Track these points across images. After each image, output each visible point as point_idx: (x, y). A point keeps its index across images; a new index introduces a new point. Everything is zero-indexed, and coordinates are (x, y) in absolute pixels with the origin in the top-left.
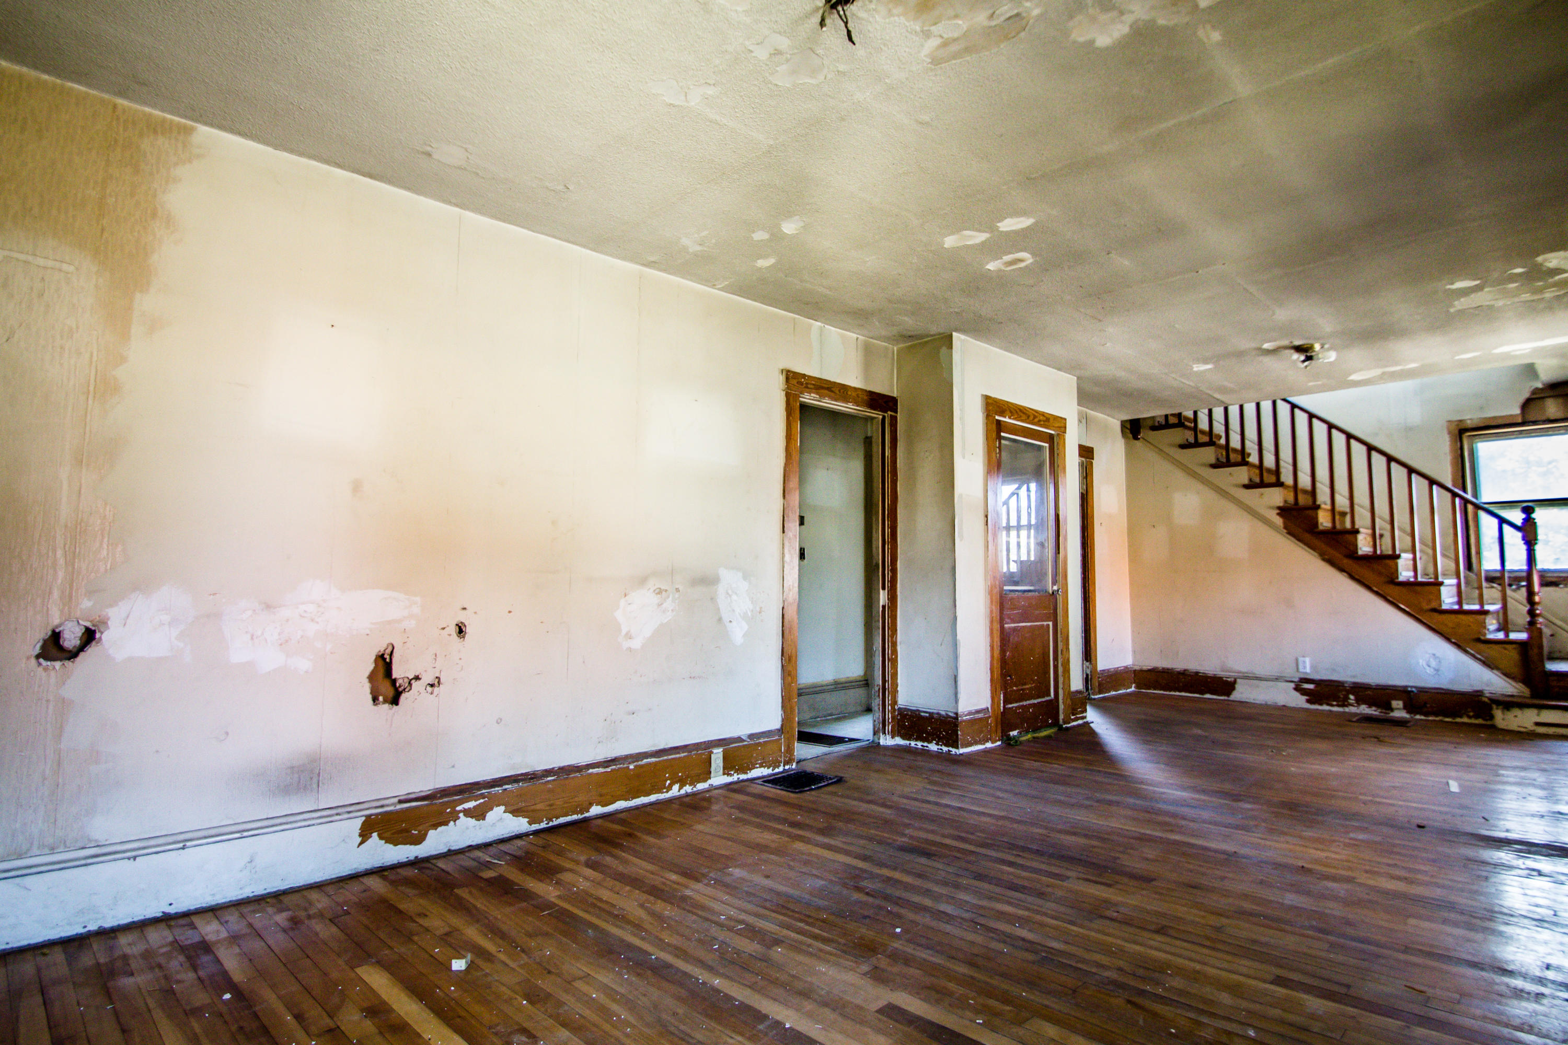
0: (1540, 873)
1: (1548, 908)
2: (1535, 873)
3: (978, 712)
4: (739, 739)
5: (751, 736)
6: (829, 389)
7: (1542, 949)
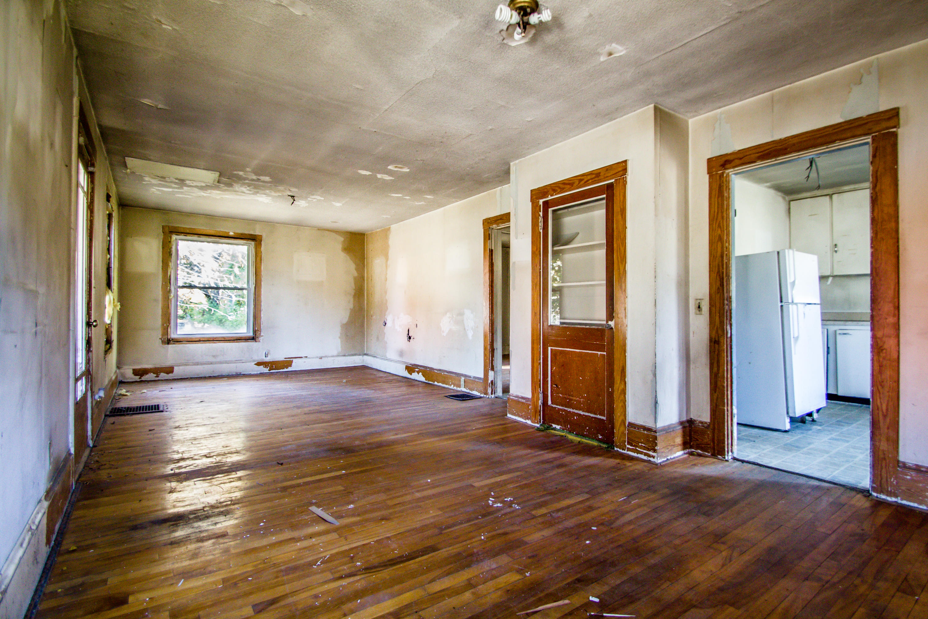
0: (206, 456)
1: (195, 444)
2: (208, 455)
3: (523, 398)
4: (470, 377)
5: (474, 377)
6: (501, 219)
7: (191, 433)
